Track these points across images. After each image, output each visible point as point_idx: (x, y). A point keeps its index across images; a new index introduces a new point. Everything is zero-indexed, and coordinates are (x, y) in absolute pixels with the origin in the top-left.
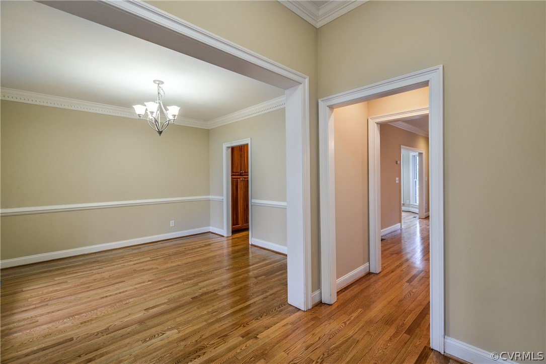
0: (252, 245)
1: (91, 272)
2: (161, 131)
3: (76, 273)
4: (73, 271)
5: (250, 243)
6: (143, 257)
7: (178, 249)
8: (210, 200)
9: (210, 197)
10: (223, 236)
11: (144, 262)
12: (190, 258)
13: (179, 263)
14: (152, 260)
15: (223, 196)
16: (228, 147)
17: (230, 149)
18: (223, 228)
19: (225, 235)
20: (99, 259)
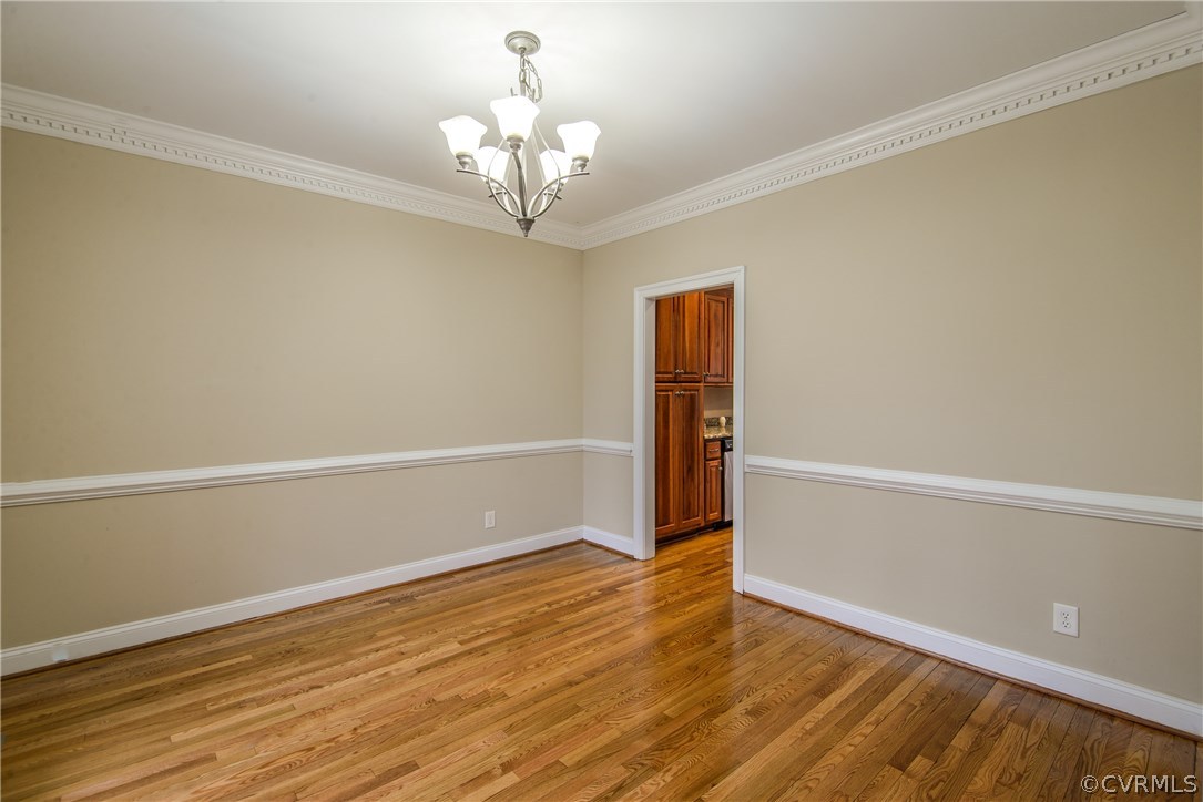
0: (745, 596)
1: (286, 703)
2: (529, 216)
3: (240, 706)
4: (226, 696)
5: (737, 587)
6: (434, 637)
7: (526, 606)
8: (582, 451)
9: (585, 442)
10: (630, 558)
11: (446, 661)
12: (587, 645)
13: (565, 670)
14: (470, 652)
15: (632, 441)
16: (649, 299)
17: (653, 305)
18: (631, 536)
19: (639, 554)
20: (302, 640)
